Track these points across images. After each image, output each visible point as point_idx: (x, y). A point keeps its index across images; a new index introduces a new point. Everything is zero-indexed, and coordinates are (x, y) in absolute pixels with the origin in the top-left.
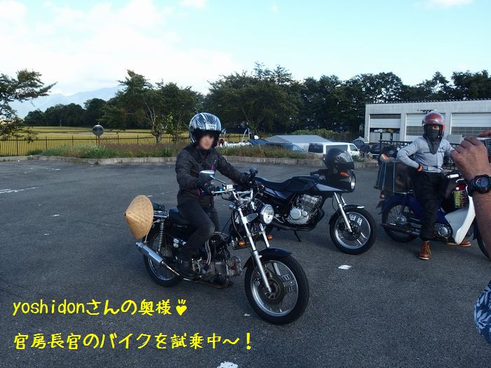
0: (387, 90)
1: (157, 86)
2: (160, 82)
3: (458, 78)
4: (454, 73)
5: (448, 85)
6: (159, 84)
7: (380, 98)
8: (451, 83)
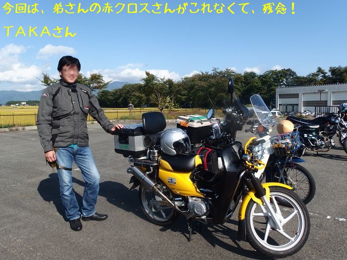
0: (287, 79)
1: (161, 80)
2: (162, 78)
3: (333, 71)
4: (330, 68)
5: (327, 75)
6: (162, 79)
7: (283, 85)
8: (329, 74)
